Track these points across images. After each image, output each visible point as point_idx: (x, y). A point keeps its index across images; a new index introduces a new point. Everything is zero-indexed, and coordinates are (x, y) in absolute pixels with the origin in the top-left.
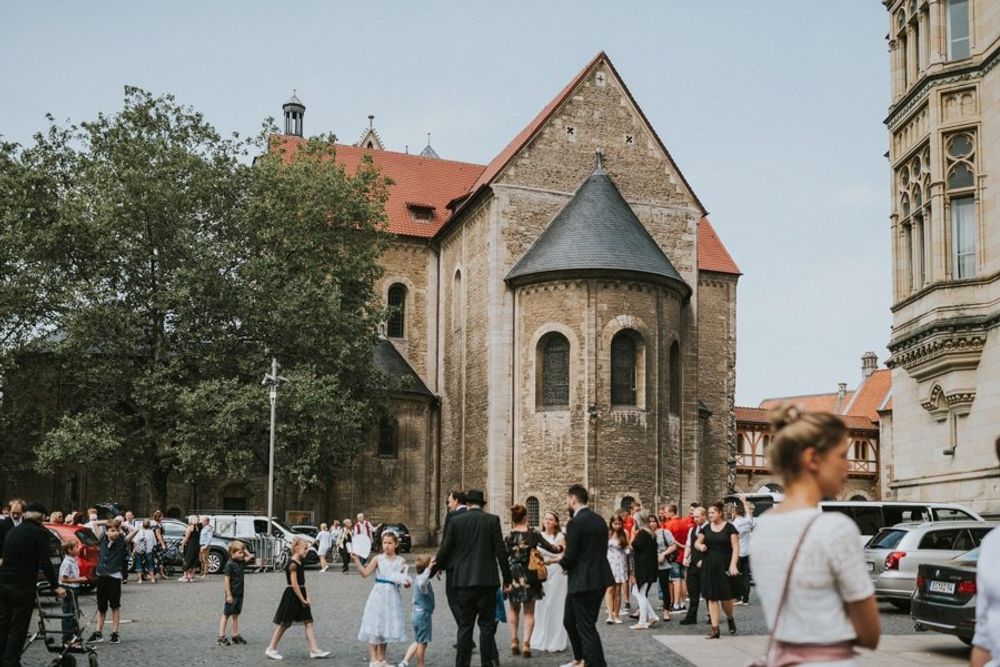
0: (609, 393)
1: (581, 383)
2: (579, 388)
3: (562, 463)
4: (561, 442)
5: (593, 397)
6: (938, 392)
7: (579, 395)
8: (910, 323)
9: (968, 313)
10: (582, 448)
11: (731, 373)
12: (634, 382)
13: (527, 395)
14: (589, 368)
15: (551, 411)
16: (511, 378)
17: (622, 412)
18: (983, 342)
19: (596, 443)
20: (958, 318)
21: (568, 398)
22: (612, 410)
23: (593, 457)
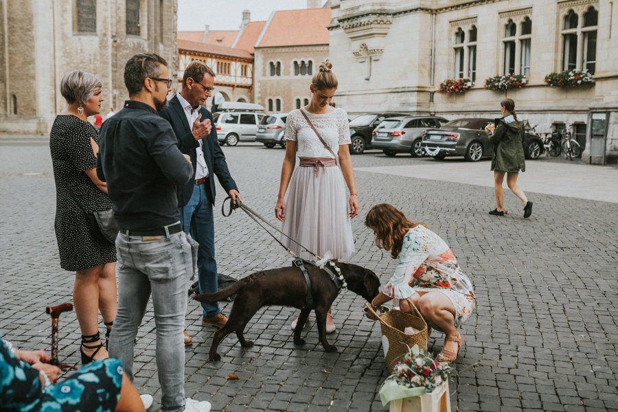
0: (125, 27)
1: (106, 18)
2: (105, 22)
3: (93, 72)
4: (92, 58)
5: (114, 29)
6: (364, 47)
7: (104, 26)
8: (352, 9)
9: (386, 7)
10: (107, 63)
11: (175, 17)
12: (138, 20)
13: (66, 23)
14: (111, 8)
15: (83, 35)
16: (52, 10)
17: (132, 40)
18: (391, 23)
19: (116, 60)
20: (381, 10)
21: (95, 27)
22: (126, 38)
23: (115, 69)
